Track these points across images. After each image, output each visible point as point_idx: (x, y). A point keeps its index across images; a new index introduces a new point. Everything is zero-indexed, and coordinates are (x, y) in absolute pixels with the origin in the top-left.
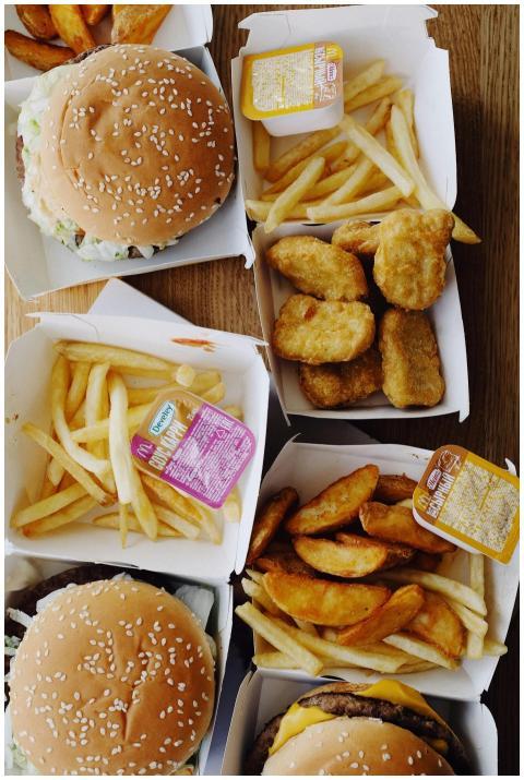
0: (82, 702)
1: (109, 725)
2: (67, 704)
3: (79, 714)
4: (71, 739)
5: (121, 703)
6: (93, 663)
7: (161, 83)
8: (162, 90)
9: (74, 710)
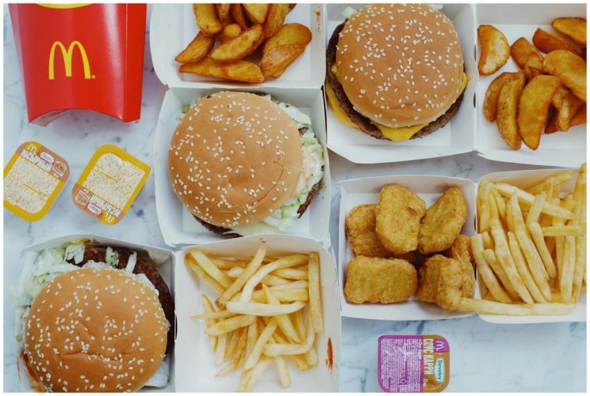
0: (85, 323)
1: (72, 344)
2: (82, 313)
3: (77, 322)
4: (60, 320)
5: (87, 348)
6: (111, 325)
7: (196, 180)
8: (197, 176)
9: (79, 319)
